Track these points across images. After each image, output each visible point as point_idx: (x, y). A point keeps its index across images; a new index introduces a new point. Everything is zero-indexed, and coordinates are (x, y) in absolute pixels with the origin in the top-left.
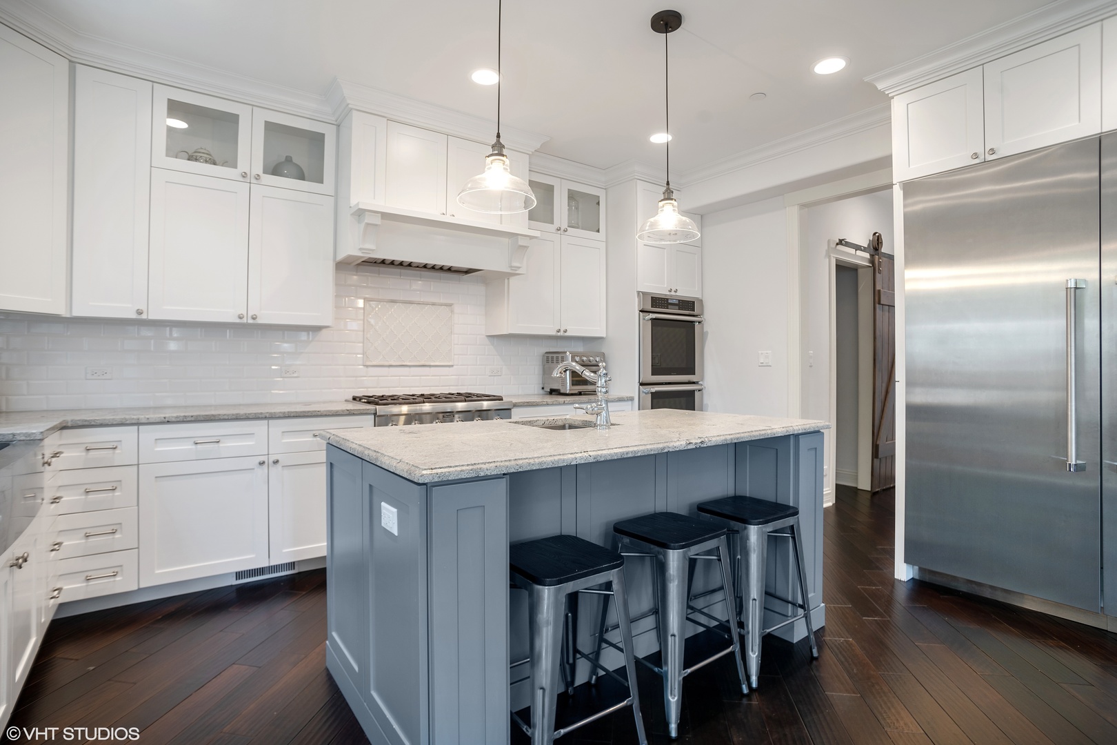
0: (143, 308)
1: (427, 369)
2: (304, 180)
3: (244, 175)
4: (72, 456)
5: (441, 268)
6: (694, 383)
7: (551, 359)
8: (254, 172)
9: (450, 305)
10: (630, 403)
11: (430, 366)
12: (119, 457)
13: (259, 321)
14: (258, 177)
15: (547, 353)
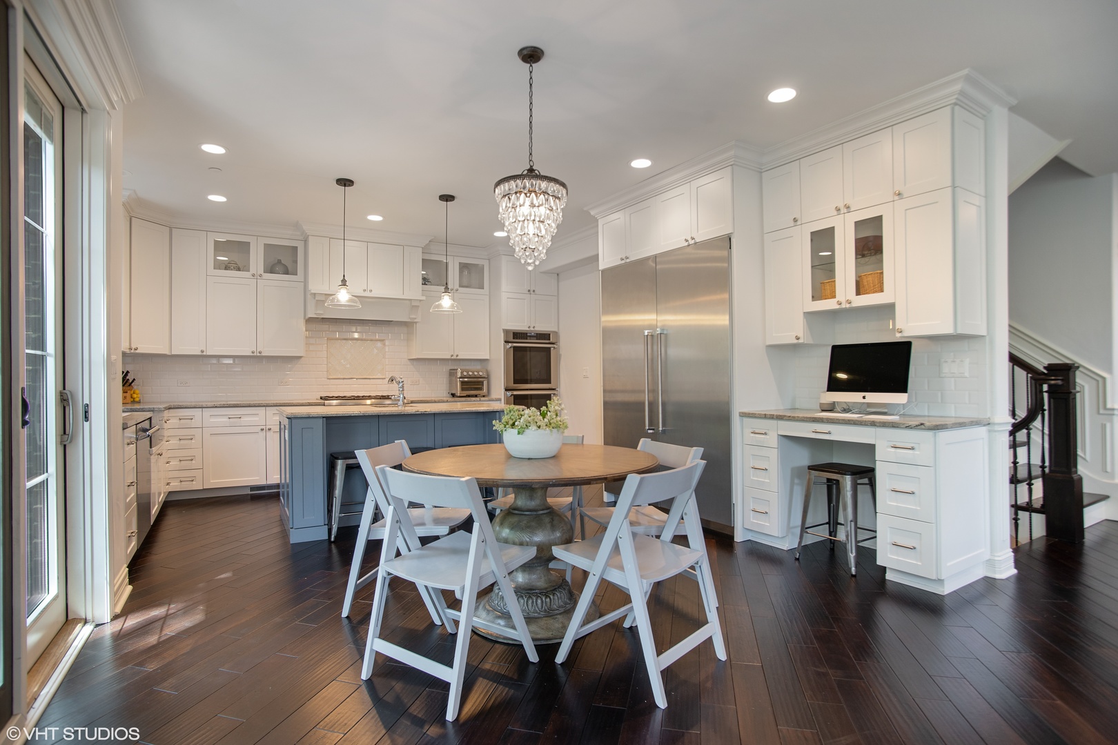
0: (204, 349)
1: (368, 380)
2: (288, 274)
3: (253, 275)
4: (173, 422)
6: (554, 389)
7: (452, 373)
8: (259, 273)
9: (383, 340)
10: (499, 402)
11: (370, 379)
12: (194, 423)
13: (263, 354)
14: (261, 276)
15: (451, 370)
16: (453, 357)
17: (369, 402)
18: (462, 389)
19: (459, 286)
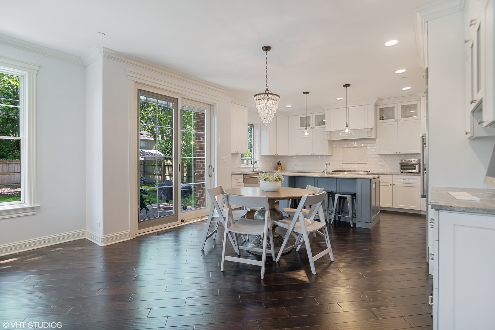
3: (311, 127)
9: (366, 147)
11: (360, 163)
13: (314, 155)
14: (314, 127)
16: (397, 153)
17: (346, 173)
18: (402, 169)
19: (402, 118)
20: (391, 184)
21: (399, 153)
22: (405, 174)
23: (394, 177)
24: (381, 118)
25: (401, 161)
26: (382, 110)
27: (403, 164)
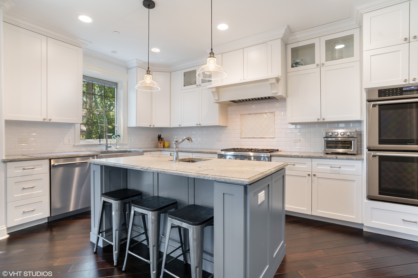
0: (180, 124)
1: (264, 139)
3: (197, 86)
5: (259, 99)
9: (273, 113)
10: (361, 162)
14: (200, 85)
16: (320, 121)
18: (328, 147)
19: (327, 60)
20: (309, 173)
21: (322, 121)
22: (334, 156)
23: (315, 161)
24: (294, 65)
25: (326, 133)
26: (295, 51)
27: (329, 139)
